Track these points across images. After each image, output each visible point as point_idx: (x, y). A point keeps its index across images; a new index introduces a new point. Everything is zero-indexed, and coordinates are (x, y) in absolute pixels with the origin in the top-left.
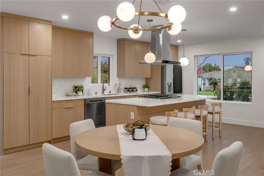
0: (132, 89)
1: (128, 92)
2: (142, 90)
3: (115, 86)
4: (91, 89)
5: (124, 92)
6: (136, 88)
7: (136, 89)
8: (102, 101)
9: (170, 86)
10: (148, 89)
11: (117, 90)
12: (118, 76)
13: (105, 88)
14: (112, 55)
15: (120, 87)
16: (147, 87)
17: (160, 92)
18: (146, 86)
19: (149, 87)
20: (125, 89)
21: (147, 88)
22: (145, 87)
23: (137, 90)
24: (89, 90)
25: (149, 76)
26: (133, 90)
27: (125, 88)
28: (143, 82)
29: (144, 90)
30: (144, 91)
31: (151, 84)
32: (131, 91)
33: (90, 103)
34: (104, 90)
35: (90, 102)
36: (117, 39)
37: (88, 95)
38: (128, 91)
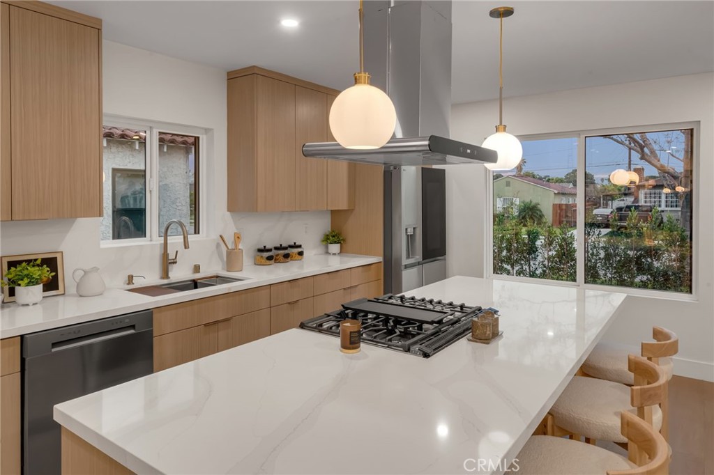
0: (286, 252)
1: (268, 262)
2: (321, 250)
3: (218, 246)
4: (95, 269)
5: (255, 264)
6: (300, 246)
7: (300, 250)
8: (133, 327)
9: (411, 238)
10: (339, 245)
11: (225, 259)
12: (233, 206)
13: (172, 256)
14: (207, 131)
15: (236, 245)
16: (336, 239)
17: (381, 259)
18: (334, 237)
19: (344, 240)
20: (259, 254)
21: (335, 242)
22: (329, 239)
23: (301, 254)
24: (86, 272)
25: (343, 205)
26: (287, 256)
27: (260, 250)
28: (323, 225)
29: (327, 247)
30: (327, 253)
31: (351, 228)
32: (281, 258)
33: (54, 350)
34: (167, 263)
35: (55, 345)
36: (229, 73)
37: (81, 296)
38: (270, 258)
